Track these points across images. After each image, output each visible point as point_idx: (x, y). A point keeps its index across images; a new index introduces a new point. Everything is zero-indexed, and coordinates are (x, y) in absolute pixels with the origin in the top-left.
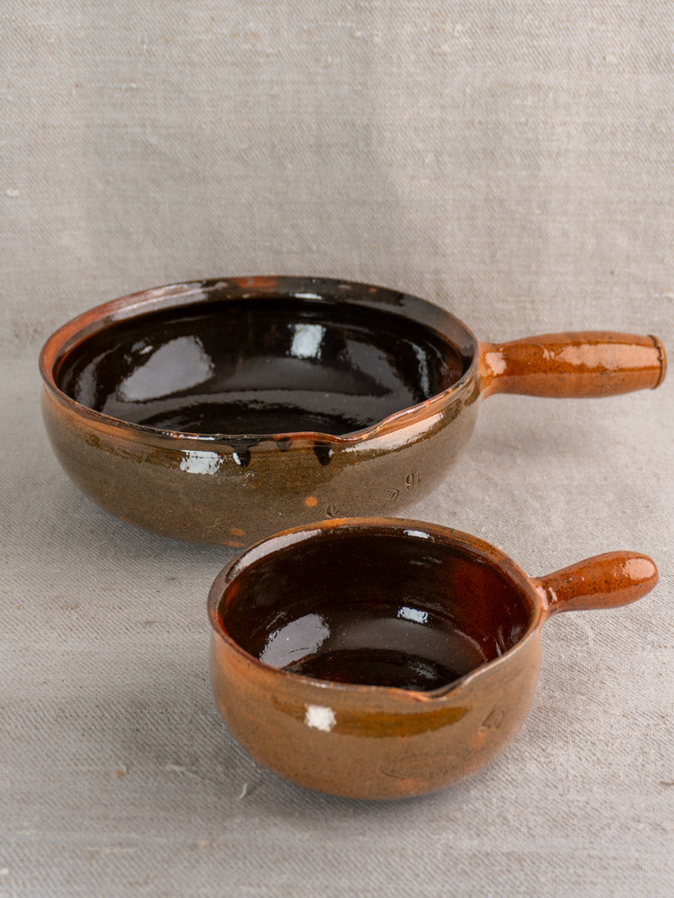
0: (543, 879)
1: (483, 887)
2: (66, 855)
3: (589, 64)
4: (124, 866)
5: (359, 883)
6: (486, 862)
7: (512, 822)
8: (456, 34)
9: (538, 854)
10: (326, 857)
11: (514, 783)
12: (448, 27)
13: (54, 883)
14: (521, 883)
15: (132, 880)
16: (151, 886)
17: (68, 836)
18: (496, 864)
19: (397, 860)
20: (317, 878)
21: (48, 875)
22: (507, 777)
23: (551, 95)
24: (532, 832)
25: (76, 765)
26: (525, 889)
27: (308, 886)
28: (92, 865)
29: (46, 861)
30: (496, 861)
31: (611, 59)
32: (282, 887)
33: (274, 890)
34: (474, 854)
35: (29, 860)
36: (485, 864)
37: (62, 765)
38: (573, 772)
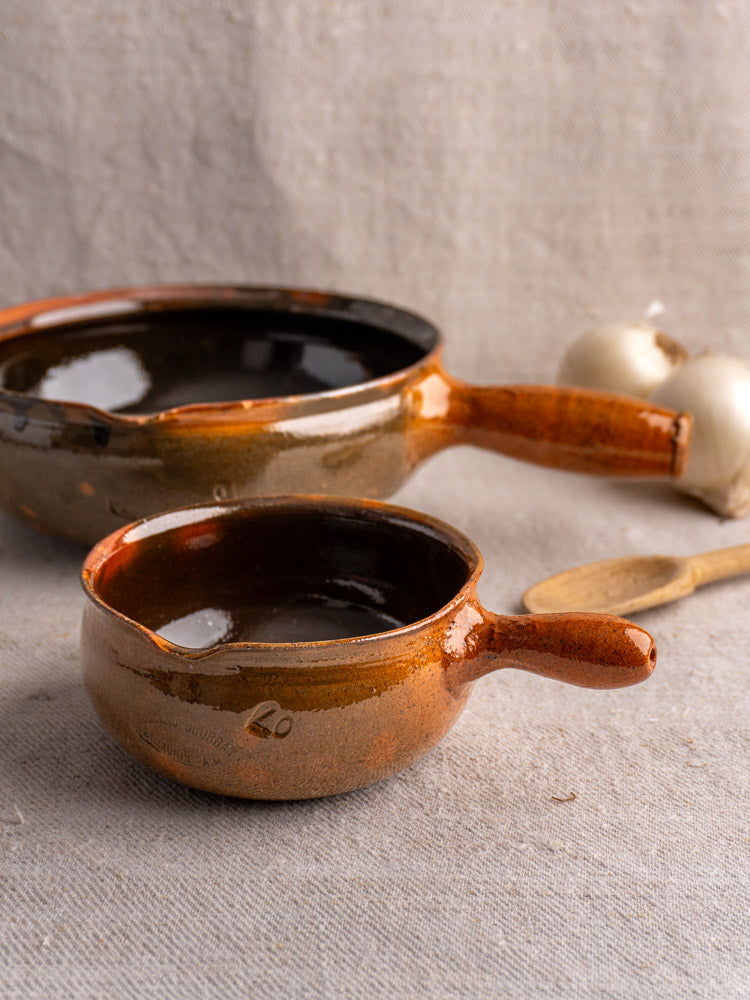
0: (392, 908)
1: (313, 917)
5: (155, 917)
6: (323, 889)
7: (362, 844)
9: (390, 880)
10: (118, 887)
14: (363, 911)
18: (335, 891)
19: (209, 888)
20: (102, 911)
24: (386, 856)
26: (367, 919)
27: (89, 920)
30: (335, 888)
34: (309, 882)
36: (319, 890)
38: (445, 790)
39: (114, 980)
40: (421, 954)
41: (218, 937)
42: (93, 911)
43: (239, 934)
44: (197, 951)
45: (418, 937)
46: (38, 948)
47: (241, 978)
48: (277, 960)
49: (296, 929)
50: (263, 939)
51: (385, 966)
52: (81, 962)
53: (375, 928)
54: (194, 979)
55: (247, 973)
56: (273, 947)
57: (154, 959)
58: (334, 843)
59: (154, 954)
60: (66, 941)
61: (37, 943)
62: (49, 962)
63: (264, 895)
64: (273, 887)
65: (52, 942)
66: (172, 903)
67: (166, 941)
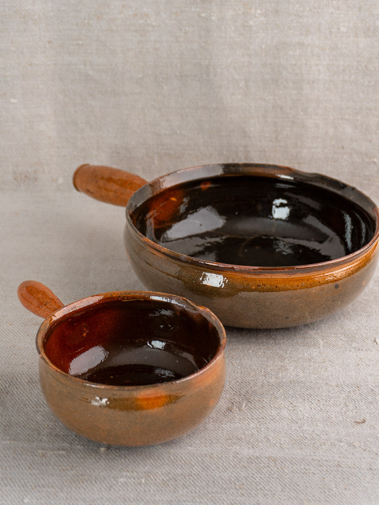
0: (286, 471)
1: (253, 474)
2: (29, 454)
3: (331, 32)
4: (60, 461)
5: (187, 472)
6: (256, 461)
7: (272, 441)
8: (257, 15)
9: (285, 458)
10: (169, 457)
11: (274, 420)
12: (253, 11)
13: (22, 469)
14: (274, 472)
15: (64, 468)
16: (74, 471)
17: (31, 445)
18: (262, 463)
19: (208, 459)
20: (164, 468)
21: (19, 464)
22: (271, 417)
23: (309, 49)
24: (282, 446)
25: (37, 407)
26: (276, 476)
27: (159, 472)
28: (43, 460)
29: (18, 457)
30: (262, 461)
31: (343, 29)
32: (145, 472)
33: (140, 474)
34: (250, 457)
35: (9, 457)
36: (255, 462)
37: (30, 408)
38: (307, 415)
39: (173, 500)
40: (299, 493)
41: (214, 482)
42: (161, 468)
43: (223, 481)
44: (206, 488)
45: (298, 485)
46: (140, 485)
47: (225, 501)
48: (239, 493)
49: (247, 479)
50: (233, 483)
51: (285, 498)
52: (158, 491)
53: (280, 480)
54: (206, 501)
55: (228, 499)
56: (238, 487)
57: (188, 491)
58: (260, 440)
59: (188, 489)
60: (151, 481)
61: (139, 482)
62: (145, 491)
63: (232, 463)
64: (235, 460)
65: (145, 482)
66: (193, 466)
67: (193, 483)
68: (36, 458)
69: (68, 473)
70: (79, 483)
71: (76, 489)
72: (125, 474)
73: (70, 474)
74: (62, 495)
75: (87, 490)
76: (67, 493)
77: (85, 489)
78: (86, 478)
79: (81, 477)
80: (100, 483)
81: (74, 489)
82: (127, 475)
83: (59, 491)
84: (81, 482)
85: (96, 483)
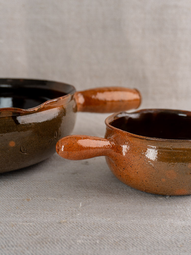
2: (2, 225)
4: (27, 229)
5: (133, 236)
10: (118, 226)
15: (30, 234)
16: (39, 236)
17: (4, 219)
19: (150, 228)
25: (10, 197)
27: (110, 236)
28: (13, 229)
32: (98, 236)
43: (165, 242)
44: (152, 246)
46: (95, 244)
48: (182, 250)
49: (185, 241)
50: (174, 243)
52: (112, 249)
56: (179, 246)
57: (137, 249)
58: (188, 215)
59: (137, 247)
60: (104, 242)
61: (94, 243)
62: (100, 249)
63: (169, 230)
64: (172, 228)
65: (100, 243)
66: (138, 232)
67: (140, 243)
68: (7, 227)
69: (34, 237)
70: (43, 243)
71: (41, 248)
72: (82, 237)
73: (36, 238)
74: (28, 252)
75: (50, 249)
76: (33, 251)
77: (48, 248)
78: (49, 240)
79: (45, 240)
80: (61, 244)
81: (39, 248)
82: (83, 238)
83: (26, 249)
84: (44, 243)
85: (58, 244)
